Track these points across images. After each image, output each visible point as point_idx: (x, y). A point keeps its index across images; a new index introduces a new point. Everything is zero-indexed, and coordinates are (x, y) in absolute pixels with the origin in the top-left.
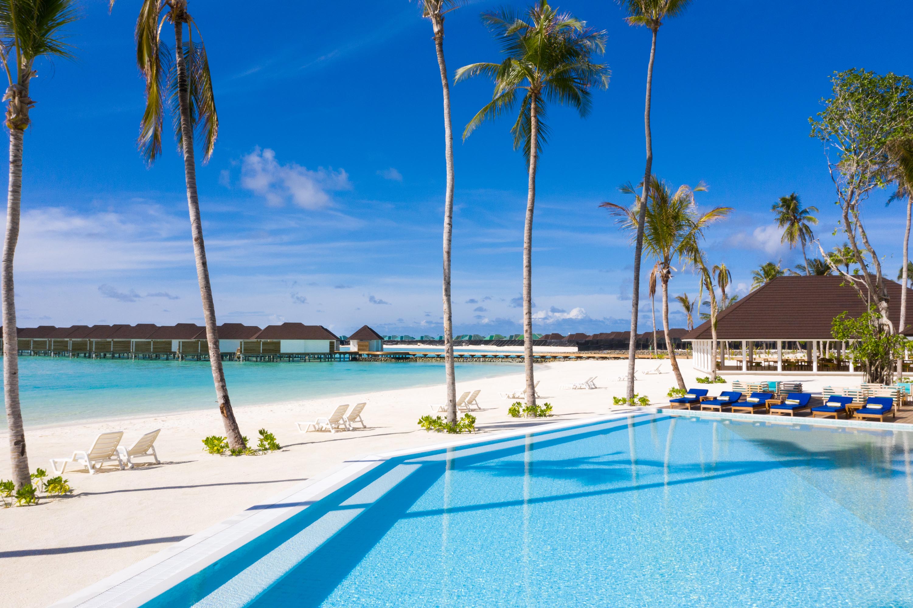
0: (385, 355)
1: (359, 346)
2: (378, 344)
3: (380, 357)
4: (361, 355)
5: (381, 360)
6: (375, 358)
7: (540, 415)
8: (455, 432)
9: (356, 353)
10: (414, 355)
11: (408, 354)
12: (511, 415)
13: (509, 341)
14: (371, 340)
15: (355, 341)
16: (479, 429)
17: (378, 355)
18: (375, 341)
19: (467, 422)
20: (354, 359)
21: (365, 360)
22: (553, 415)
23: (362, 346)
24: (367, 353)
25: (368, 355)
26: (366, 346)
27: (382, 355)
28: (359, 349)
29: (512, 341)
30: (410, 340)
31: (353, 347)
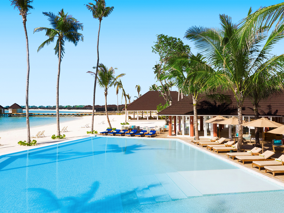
0: (23, 114)
1: (12, 111)
2: (20, 110)
3: (21, 115)
4: (13, 114)
5: (21, 116)
6: (19, 115)
7: (61, 138)
8: (30, 145)
9: (11, 114)
10: (34, 114)
11: (32, 114)
12: (52, 139)
13: (73, 108)
14: (17, 109)
15: (11, 109)
16: (38, 144)
17: (20, 114)
18: (19, 109)
19: (34, 142)
20: (10, 116)
21: (15, 116)
22: (65, 138)
23: (14, 111)
24: (15, 113)
25: (16, 114)
26: (15, 111)
27: (22, 114)
28: (12, 112)
29: (74, 108)
30: (35, 107)
31: (10, 111)
